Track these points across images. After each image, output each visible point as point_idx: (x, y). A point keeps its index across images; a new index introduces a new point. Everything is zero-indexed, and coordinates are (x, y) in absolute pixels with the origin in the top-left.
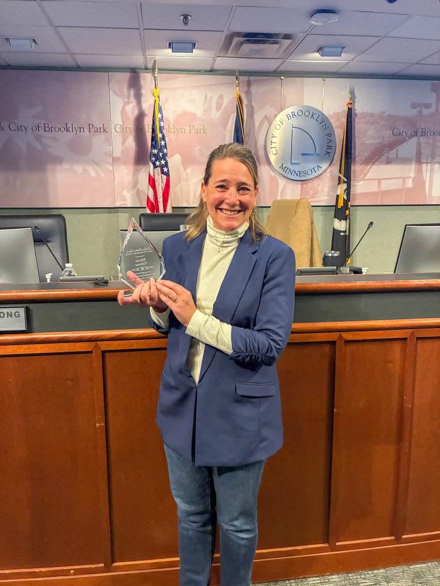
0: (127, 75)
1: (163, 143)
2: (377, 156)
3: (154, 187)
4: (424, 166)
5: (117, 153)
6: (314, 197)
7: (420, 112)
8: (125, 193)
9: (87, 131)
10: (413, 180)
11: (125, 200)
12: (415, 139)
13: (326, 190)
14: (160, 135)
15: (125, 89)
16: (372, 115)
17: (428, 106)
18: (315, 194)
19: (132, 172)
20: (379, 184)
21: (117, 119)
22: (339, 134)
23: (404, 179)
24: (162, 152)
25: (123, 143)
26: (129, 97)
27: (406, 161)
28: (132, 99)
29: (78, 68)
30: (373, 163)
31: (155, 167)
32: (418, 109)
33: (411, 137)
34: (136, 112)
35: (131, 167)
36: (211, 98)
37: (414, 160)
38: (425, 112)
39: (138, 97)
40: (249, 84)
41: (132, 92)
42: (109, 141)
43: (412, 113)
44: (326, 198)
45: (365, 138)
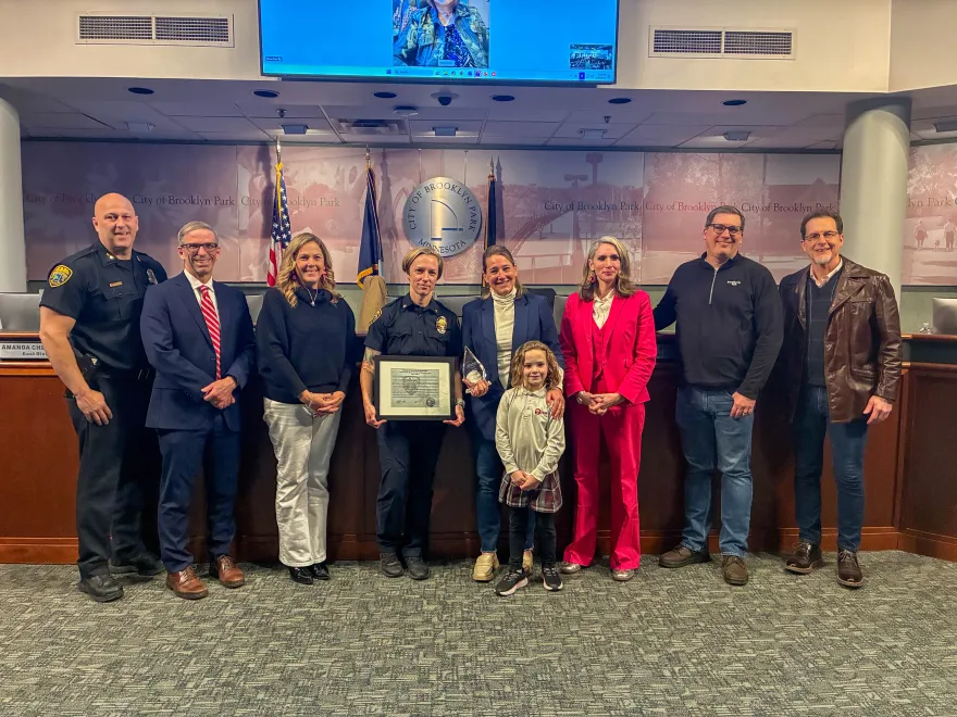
0: (256, 148)
1: (285, 217)
2: (529, 231)
3: (274, 261)
4: (584, 242)
5: (244, 227)
6: (459, 275)
7: (575, 184)
8: (251, 267)
9: (213, 204)
10: (572, 257)
11: (251, 274)
12: (571, 213)
13: (473, 267)
14: (282, 210)
15: (253, 162)
16: (520, 187)
17: (584, 178)
18: (460, 271)
19: (259, 245)
20: (533, 261)
21: (244, 191)
22: (484, 206)
23: (561, 256)
24: (284, 226)
25: (251, 215)
26: (257, 169)
27: (563, 236)
28: (261, 171)
29: (205, 142)
30: (525, 239)
31: (276, 241)
32: (573, 181)
33: (567, 210)
34: (265, 184)
35: (259, 240)
36: (343, 170)
37: (572, 236)
38: (582, 184)
39: (267, 170)
40: (384, 156)
41: (261, 165)
42: (235, 214)
43: (568, 185)
44: (472, 276)
45: (514, 210)
